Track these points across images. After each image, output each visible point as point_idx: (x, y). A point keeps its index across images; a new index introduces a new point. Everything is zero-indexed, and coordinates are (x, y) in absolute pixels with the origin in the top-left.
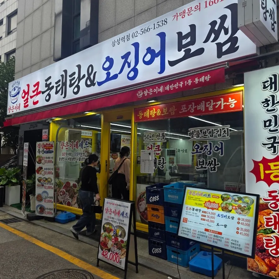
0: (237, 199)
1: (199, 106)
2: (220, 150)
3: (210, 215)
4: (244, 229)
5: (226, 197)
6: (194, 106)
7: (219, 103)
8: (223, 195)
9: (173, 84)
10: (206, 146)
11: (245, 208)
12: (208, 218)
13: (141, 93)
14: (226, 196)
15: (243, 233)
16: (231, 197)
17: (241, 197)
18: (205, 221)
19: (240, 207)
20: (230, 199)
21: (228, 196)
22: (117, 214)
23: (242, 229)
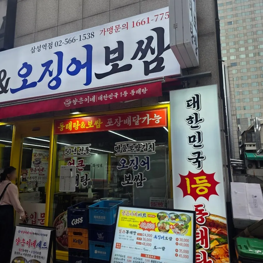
0: (174, 217)
1: (126, 120)
2: (146, 165)
3: (146, 238)
4: (183, 251)
5: (163, 216)
6: (121, 121)
7: (145, 118)
8: (159, 213)
9: (107, 95)
10: (133, 161)
11: (183, 227)
12: (144, 242)
13: (69, 102)
14: (162, 214)
15: (182, 255)
16: (167, 215)
17: (177, 215)
18: (141, 244)
19: (178, 226)
20: (167, 217)
21: (165, 215)
22: (32, 245)
23: (181, 250)
